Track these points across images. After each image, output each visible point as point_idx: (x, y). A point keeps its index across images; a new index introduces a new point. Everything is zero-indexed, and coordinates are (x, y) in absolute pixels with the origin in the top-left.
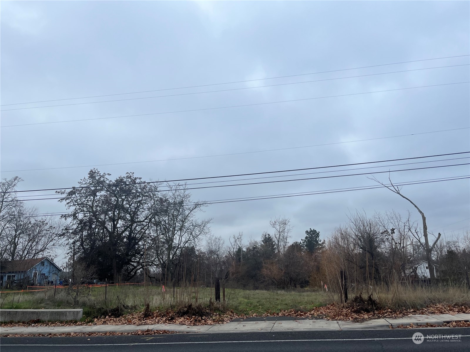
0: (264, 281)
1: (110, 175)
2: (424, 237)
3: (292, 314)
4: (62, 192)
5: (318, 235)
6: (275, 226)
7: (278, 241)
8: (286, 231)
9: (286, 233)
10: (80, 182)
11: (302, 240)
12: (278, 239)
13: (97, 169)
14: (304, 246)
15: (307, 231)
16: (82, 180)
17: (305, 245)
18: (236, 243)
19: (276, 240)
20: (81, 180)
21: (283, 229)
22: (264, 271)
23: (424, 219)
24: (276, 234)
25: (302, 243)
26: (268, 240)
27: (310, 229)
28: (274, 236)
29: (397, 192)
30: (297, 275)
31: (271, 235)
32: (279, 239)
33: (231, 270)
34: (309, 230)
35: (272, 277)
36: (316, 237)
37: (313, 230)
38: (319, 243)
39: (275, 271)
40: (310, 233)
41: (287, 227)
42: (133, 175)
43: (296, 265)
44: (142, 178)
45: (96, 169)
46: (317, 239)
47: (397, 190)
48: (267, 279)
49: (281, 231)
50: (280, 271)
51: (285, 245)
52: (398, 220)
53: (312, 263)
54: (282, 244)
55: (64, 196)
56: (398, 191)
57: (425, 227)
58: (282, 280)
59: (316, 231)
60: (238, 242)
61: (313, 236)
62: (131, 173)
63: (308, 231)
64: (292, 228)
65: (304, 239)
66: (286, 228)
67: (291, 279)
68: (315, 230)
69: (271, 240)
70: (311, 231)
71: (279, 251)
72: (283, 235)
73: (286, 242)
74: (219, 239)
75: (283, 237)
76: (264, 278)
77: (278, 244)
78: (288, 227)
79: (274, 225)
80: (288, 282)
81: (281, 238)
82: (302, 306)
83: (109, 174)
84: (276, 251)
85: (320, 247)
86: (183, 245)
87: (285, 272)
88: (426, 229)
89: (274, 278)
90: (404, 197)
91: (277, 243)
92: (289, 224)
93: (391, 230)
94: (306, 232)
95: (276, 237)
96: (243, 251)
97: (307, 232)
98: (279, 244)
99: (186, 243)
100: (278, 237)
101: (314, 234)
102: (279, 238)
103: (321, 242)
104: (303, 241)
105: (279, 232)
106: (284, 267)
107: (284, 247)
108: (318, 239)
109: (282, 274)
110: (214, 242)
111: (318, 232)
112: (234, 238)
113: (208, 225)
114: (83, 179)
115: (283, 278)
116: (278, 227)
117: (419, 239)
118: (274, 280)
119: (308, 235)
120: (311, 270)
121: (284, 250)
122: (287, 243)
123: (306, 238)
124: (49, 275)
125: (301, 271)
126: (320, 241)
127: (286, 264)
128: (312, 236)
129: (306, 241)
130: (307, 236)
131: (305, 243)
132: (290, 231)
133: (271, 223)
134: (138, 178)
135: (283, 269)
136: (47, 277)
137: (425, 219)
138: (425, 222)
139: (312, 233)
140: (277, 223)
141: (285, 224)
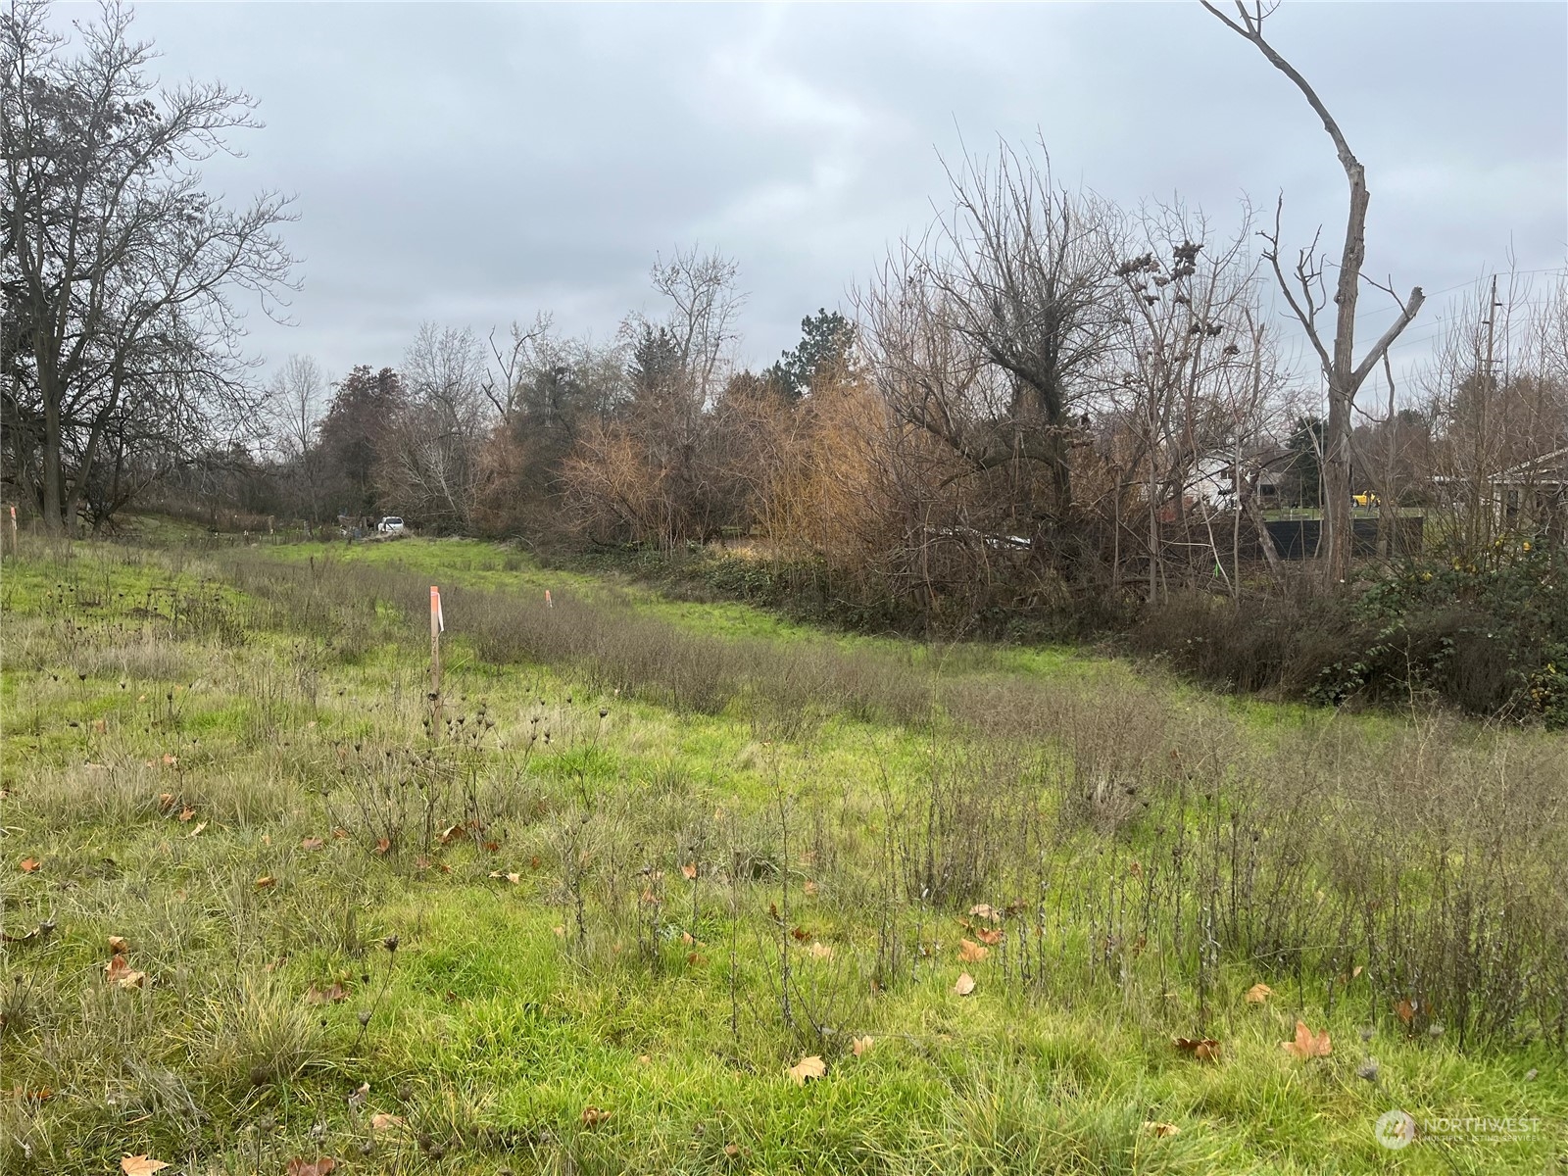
2: (1337, 306)
5: (848, 337)
6: (673, 288)
7: (685, 354)
8: (718, 312)
9: (716, 321)
11: (784, 353)
12: (684, 345)
14: (793, 378)
15: (808, 318)
17: (795, 375)
18: (518, 356)
21: (706, 300)
23: (1360, 200)
24: (677, 323)
25: (784, 367)
26: (658, 353)
27: (822, 311)
28: (668, 329)
29: (1250, 25)
32: (687, 346)
34: (815, 316)
36: (842, 346)
37: (830, 315)
38: (851, 368)
40: (817, 328)
41: (722, 297)
46: (842, 354)
49: (696, 309)
51: (708, 369)
54: (697, 364)
56: (1255, 24)
57: (1352, 252)
59: (842, 319)
60: (527, 351)
61: (830, 339)
63: (813, 320)
64: (740, 300)
65: (793, 349)
66: (718, 299)
68: (839, 315)
69: (671, 352)
70: (824, 320)
72: (703, 326)
73: (714, 359)
74: (463, 341)
75: (705, 336)
78: (727, 292)
79: (668, 282)
81: (695, 338)
85: (854, 384)
88: (1359, 262)
90: (1280, 63)
92: (732, 282)
93: (1178, 252)
94: (803, 324)
95: (675, 336)
97: (807, 322)
98: (688, 365)
100: (682, 337)
101: (832, 331)
102: (688, 340)
103: (858, 367)
104: (790, 360)
105: (690, 315)
108: (846, 353)
110: (442, 349)
111: (850, 326)
116: (685, 294)
117: (1312, 314)
119: (809, 333)
122: (717, 363)
123: (803, 346)
126: (855, 364)
128: (824, 339)
129: (800, 361)
130: (807, 338)
131: (796, 367)
132: (734, 311)
133: (658, 274)
137: (1365, 204)
138: (1362, 222)
139: (828, 327)
140: (683, 275)
141: (716, 280)
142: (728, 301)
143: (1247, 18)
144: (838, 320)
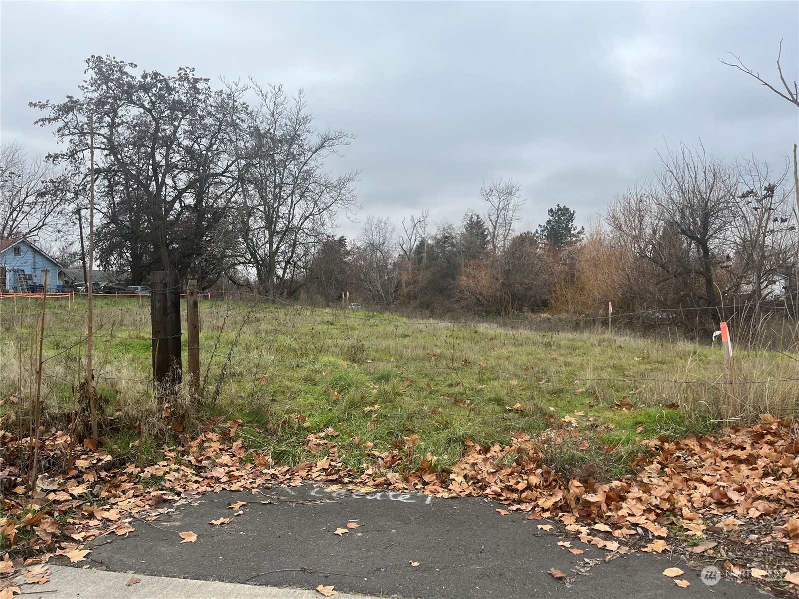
0: (461, 299)
1: (136, 66)
3: (529, 487)
4: (41, 104)
5: (571, 217)
6: (490, 198)
7: (495, 227)
8: (512, 208)
9: (511, 212)
10: (83, 86)
11: (539, 225)
12: (494, 224)
13: (114, 58)
14: (544, 237)
15: (552, 209)
16: (86, 82)
17: (545, 235)
18: (415, 231)
19: (491, 224)
20: (84, 81)
21: (506, 203)
22: (463, 280)
24: (492, 214)
25: (539, 232)
26: (475, 227)
27: (558, 205)
28: (487, 216)
29: (793, 97)
30: (526, 290)
31: (481, 216)
32: (496, 224)
33: (405, 277)
34: (555, 208)
35: (478, 292)
36: (568, 222)
37: (562, 207)
38: (572, 232)
39: (484, 281)
40: (556, 213)
41: (514, 201)
42: (193, 75)
43: (526, 270)
44: (209, 79)
45: (112, 57)
46: (568, 225)
47: (793, 91)
48: (467, 294)
49: (501, 207)
50: (494, 280)
51: (506, 234)
52: (762, 178)
53: (559, 268)
54: (501, 231)
55: (48, 113)
56: (795, 96)
58: (497, 297)
59: (568, 209)
60: (418, 229)
61: (562, 218)
62: (187, 68)
63: (554, 210)
64: (522, 202)
65: (544, 223)
66: (512, 201)
67: (514, 296)
68: (566, 207)
69: (482, 226)
70: (559, 209)
71: (495, 247)
72: (504, 215)
73: (509, 230)
74: (386, 224)
75: (505, 219)
76: (462, 292)
77: (494, 232)
78: (516, 199)
79: (488, 195)
80: (508, 302)
81: (500, 220)
82: (570, 412)
83: (132, 64)
84: (490, 247)
85: (574, 239)
86: (300, 223)
87: (503, 283)
89: (481, 294)
91: (491, 230)
92: (517, 194)
94: (549, 212)
95: (491, 220)
96: (428, 245)
97: (551, 211)
98: (496, 232)
99: (306, 219)
100: (494, 220)
101: (563, 215)
102: (496, 222)
103: (576, 231)
104: (543, 229)
105: (498, 210)
106: (501, 273)
107: (505, 239)
108: (570, 226)
109: (498, 286)
110: (376, 228)
111: (572, 212)
112: (413, 221)
113: (350, 185)
114: (88, 81)
115: (498, 293)
116: (495, 200)
118: (481, 297)
119: (552, 216)
120: (556, 280)
121: (504, 244)
122: (511, 232)
123: (549, 222)
124: (34, 274)
125: (535, 283)
126: (574, 230)
127: (507, 268)
128: (560, 218)
129: (548, 229)
130: (551, 218)
131: (546, 232)
132: (519, 207)
133: (483, 192)
134: (201, 79)
135: (500, 276)
136: (30, 276)
139: (561, 213)
140: (495, 192)
141: (510, 193)
142: (517, 202)
143: (791, 94)
144: (567, 210)
